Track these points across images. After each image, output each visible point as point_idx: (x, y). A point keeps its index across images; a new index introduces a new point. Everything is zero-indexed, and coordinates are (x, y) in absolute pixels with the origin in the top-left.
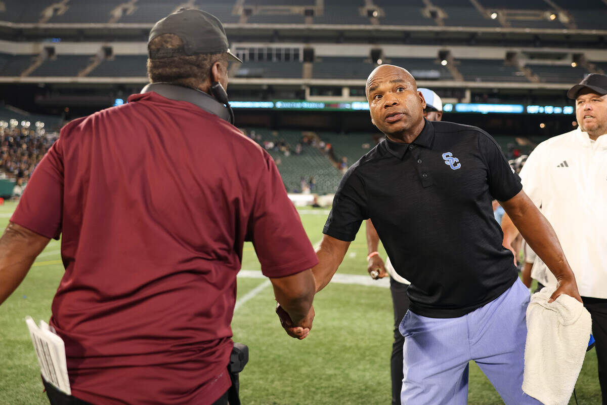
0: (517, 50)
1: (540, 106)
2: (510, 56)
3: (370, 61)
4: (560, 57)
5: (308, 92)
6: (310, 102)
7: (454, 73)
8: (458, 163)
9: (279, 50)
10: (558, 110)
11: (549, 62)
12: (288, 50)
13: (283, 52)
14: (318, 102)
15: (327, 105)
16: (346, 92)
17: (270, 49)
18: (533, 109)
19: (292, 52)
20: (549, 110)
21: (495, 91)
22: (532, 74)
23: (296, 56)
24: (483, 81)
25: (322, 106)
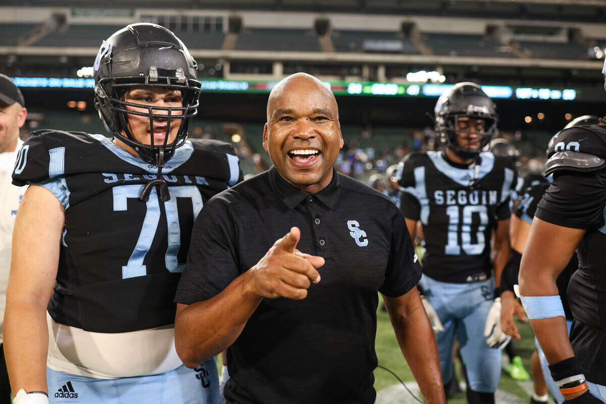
0: (500, 23)
1: (534, 89)
2: (490, 30)
3: (313, 34)
4: (552, 32)
5: (227, 68)
6: (228, 81)
7: (422, 47)
8: (365, 238)
9: (196, 19)
10: (555, 95)
11: (539, 38)
12: (208, 19)
13: (202, 22)
14: (240, 81)
15: (251, 85)
16: (278, 69)
17: (184, 18)
18: (524, 93)
19: (214, 22)
20: (545, 94)
21: (475, 70)
22: (521, 50)
23: (219, 26)
24: (460, 55)
25: (244, 87)
